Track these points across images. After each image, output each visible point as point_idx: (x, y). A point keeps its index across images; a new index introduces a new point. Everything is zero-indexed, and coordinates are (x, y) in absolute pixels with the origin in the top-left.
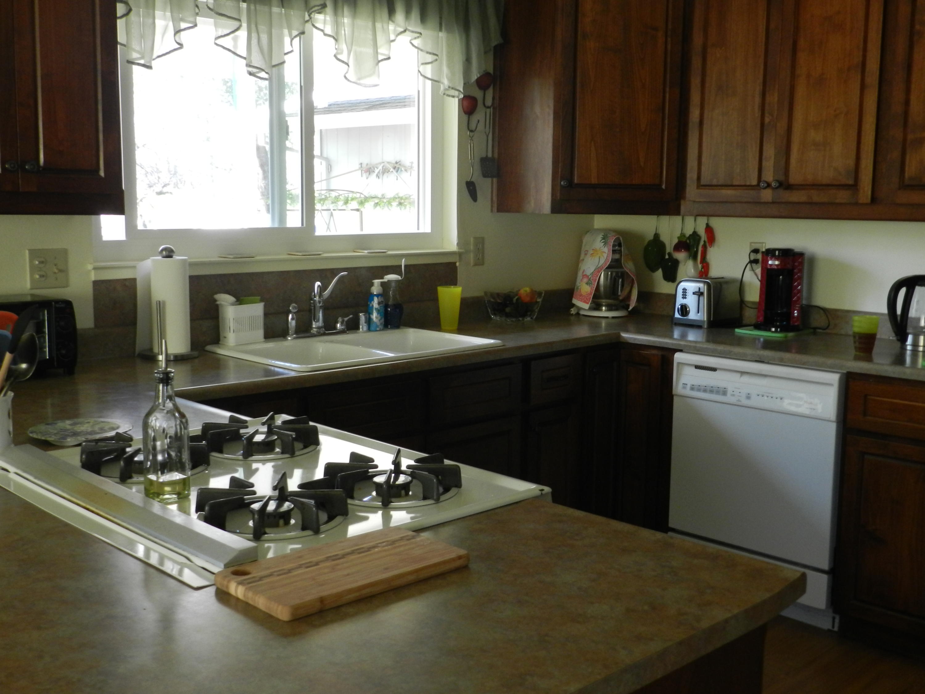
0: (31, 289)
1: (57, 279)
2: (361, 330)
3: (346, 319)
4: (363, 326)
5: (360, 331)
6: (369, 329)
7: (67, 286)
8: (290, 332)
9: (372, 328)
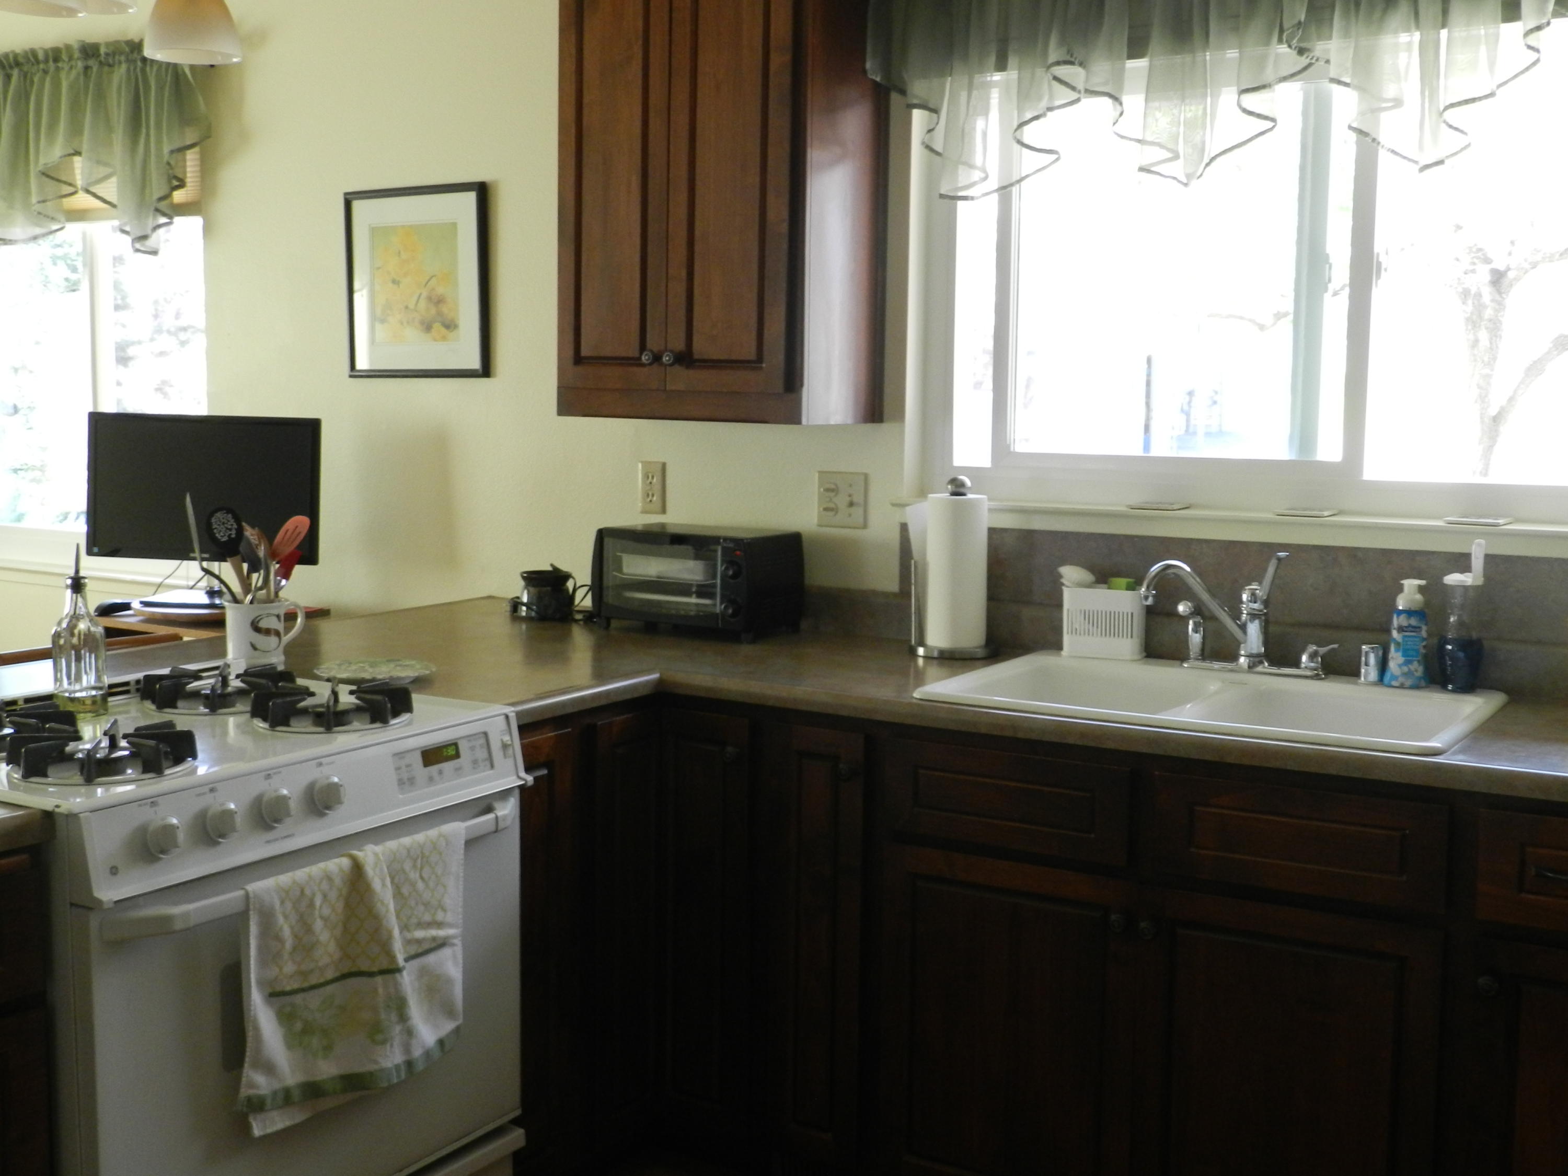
0: (820, 525)
1: (850, 515)
2: (1362, 679)
3: (1323, 650)
4: (1369, 671)
5: (1359, 681)
6: (1381, 680)
7: (865, 526)
8: (1191, 653)
9: (1387, 678)
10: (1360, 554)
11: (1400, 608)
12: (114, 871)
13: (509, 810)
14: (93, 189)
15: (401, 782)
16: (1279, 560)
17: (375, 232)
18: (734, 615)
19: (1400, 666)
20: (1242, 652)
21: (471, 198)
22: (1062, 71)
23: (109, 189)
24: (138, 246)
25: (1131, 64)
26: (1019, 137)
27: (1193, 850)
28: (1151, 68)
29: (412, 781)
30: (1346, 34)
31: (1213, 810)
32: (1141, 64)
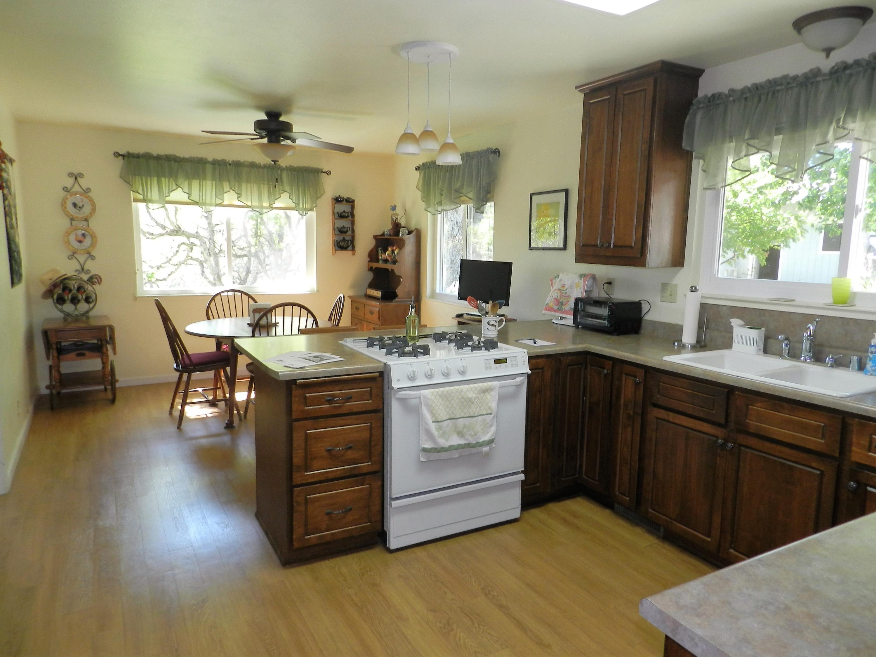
1: (671, 298)
2: (851, 369)
3: (835, 357)
4: (853, 366)
7: (676, 302)
8: (784, 354)
10: (859, 321)
11: (872, 344)
12: (398, 380)
13: (523, 380)
14: (467, 195)
15: (487, 368)
16: (817, 322)
17: (538, 205)
18: (610, 326)
19: (871, 367)
20: (803, 355)
21: (563, 194)
22: (751, 142)
23: (471, 195)
24: (477, 211)
25: (776, 137)
26: (733, 166)
27: (747, 421)
28: (783, 139)
29: (490, 368)
30: (863, 119)
31: (756, 408)
32: (780, 137)
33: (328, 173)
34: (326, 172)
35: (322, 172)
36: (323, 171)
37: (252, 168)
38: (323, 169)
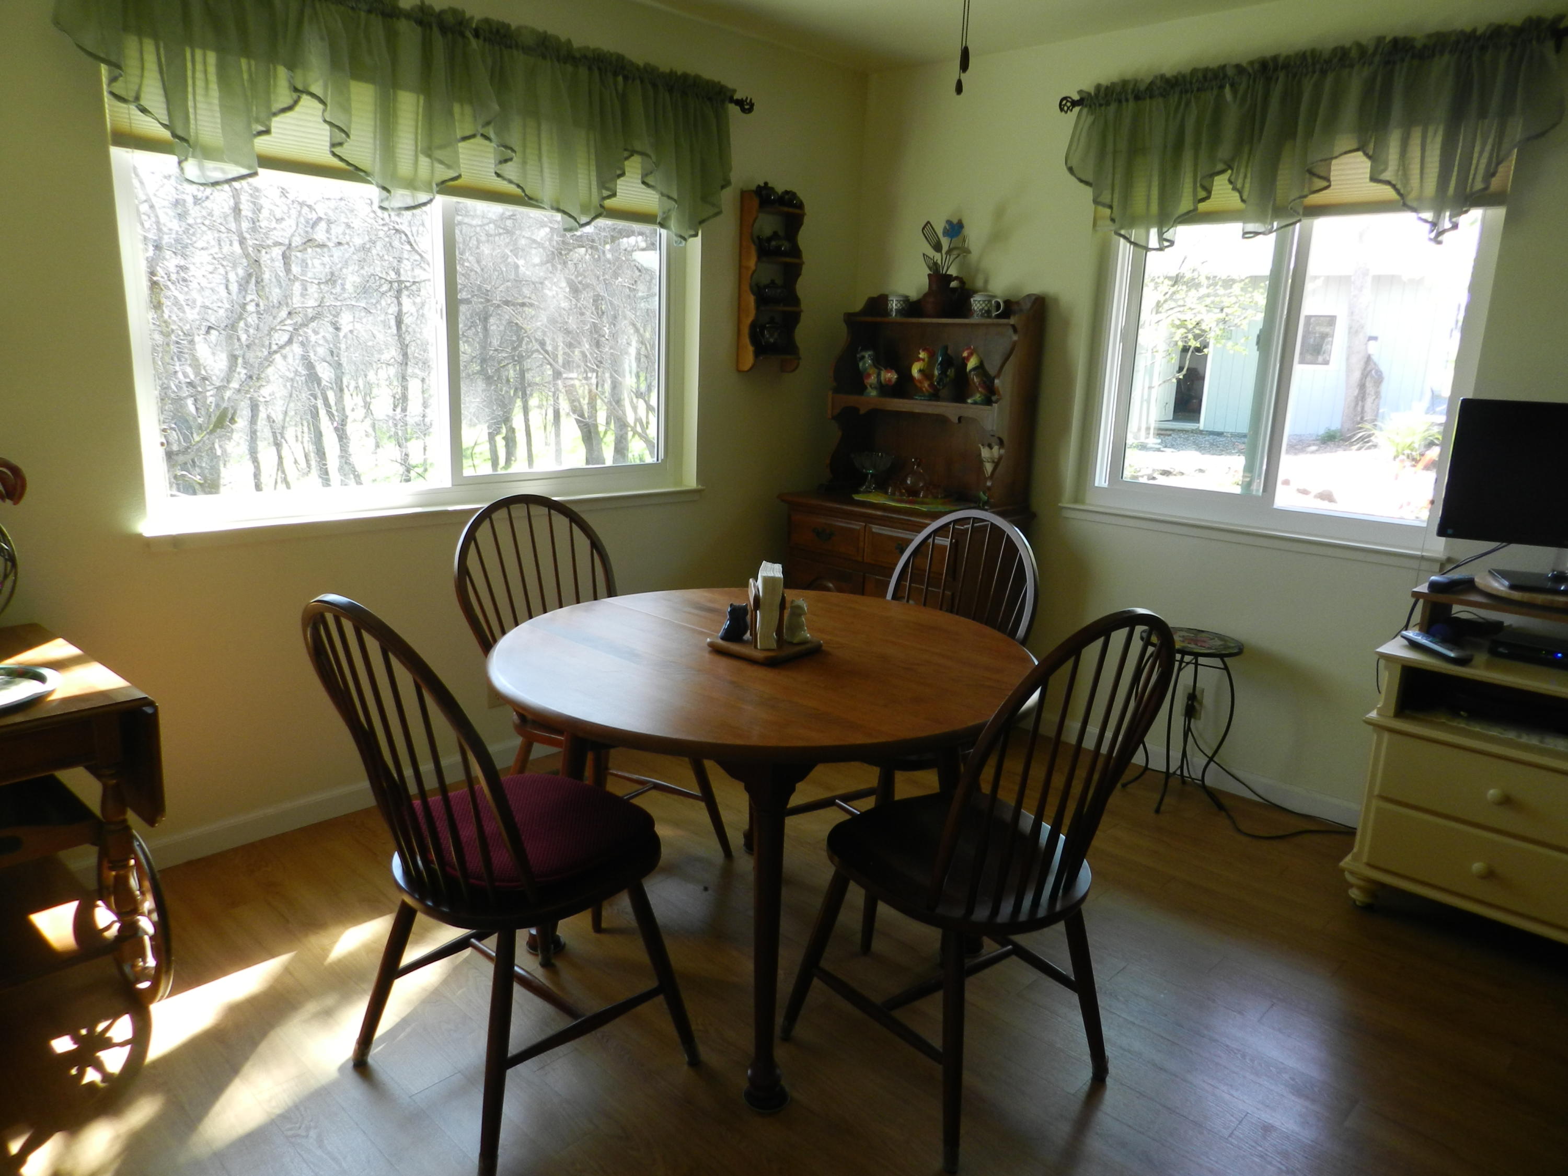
33: (746, 106)
34: (740, 103)
35: (731, 100)
36: (737, 96)
37: (544, 57)
38: (734, 91)
